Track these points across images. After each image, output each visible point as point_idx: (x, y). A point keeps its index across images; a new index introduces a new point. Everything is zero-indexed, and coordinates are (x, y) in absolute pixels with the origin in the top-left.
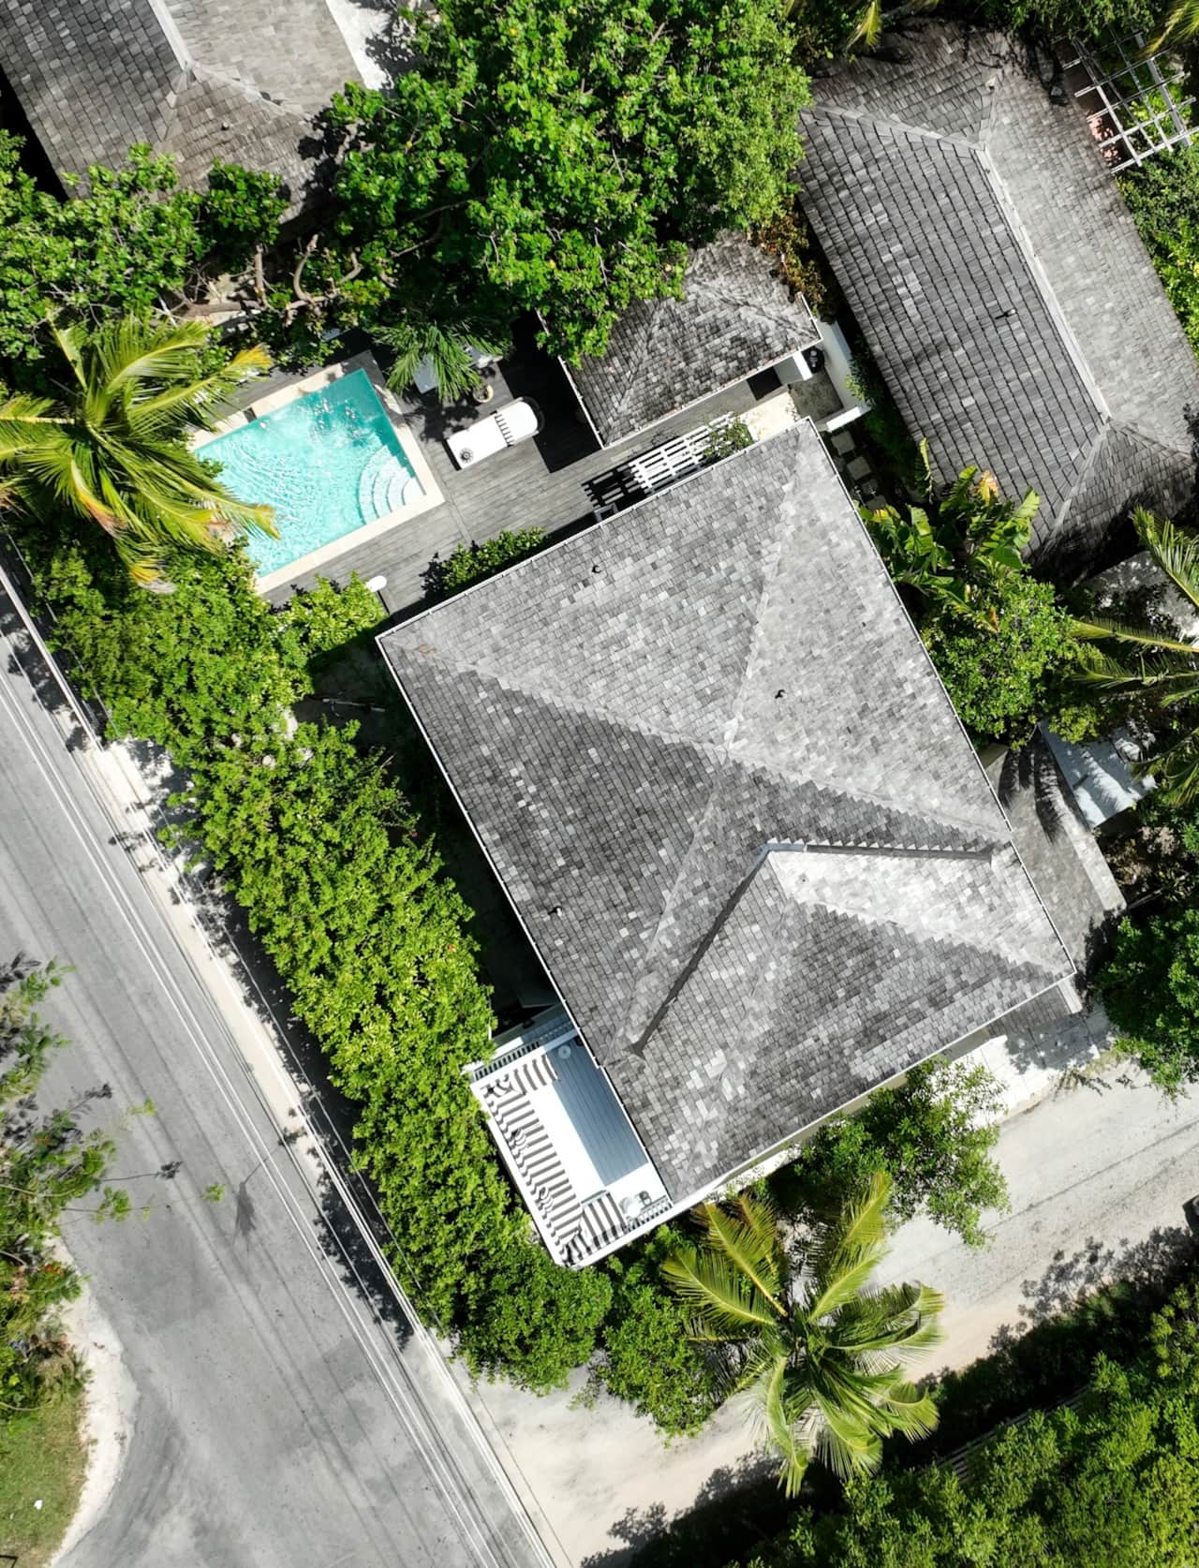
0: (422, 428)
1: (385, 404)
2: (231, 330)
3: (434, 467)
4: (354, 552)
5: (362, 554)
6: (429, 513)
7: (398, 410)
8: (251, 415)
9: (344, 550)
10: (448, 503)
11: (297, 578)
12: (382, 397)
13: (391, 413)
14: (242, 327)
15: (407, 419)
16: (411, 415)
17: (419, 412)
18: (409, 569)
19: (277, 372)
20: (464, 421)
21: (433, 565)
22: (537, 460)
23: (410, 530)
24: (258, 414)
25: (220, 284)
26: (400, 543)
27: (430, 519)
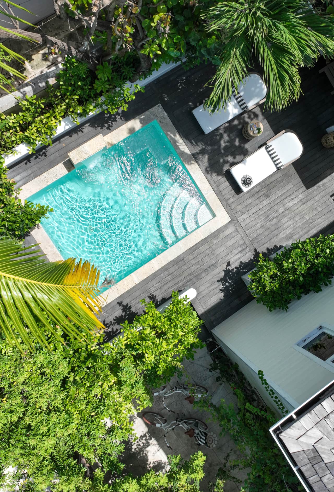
0: (206, 164)
1: (177, 148)
2: (42, 84)
3: (219, 194)
4: (164, 269)
5: (171, 270)
6: (219, 231)
7: (187, 151)
8: (69, 165)
9: (157, 268)
10: (233, 220)
11: (122, 296)
12: (175, 142)
13: (182, 154)
14: (52, 81)
15: (195, 157)
16: (198, 154)
17: (203, 152)
18: (208, 278)
19: (87, 128)
20: (238, 158)
21: (227, 272)
22: (297, 179)
23: (206, 246)
24: (75, 162)
25: (34, 63)
26: (200, 257)
27: (222, 236)
